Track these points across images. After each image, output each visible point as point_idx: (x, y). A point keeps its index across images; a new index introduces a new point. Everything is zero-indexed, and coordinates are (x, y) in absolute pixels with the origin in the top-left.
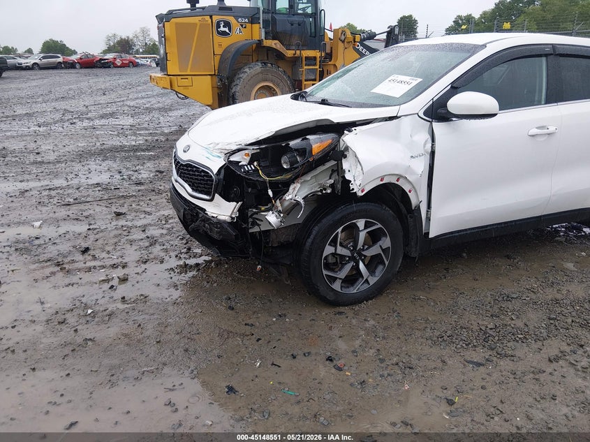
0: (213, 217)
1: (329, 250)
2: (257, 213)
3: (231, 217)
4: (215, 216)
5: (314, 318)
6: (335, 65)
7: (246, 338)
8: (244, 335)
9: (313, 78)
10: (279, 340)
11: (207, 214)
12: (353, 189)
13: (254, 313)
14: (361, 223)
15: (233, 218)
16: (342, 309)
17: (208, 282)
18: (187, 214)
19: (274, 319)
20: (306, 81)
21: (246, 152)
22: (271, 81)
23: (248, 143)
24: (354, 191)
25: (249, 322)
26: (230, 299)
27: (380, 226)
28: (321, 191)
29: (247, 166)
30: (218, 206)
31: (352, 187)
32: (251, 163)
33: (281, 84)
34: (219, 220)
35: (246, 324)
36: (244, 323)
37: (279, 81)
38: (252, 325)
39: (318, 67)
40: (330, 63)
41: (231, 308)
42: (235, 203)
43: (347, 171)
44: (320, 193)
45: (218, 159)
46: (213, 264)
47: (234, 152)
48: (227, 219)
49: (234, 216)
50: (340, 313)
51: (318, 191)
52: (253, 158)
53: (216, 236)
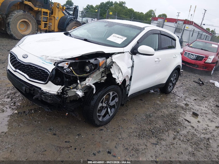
0: (46, 92)
1: (100, 105)
2: (68, 90)
3: (58, 92)
4: (48, 91)
5: (93, 134)
6: (54, 17)
7: (69, 149)
8: (67, 148)
9: (46, 20)
10: (84, 147)
11: (42, 90)
12: (117, 82)
13: (66, 135)
14: (111, 93)
15: (58, 93)
16: (101, 128)
17: (35, 121)
18: (27, 89)
19: (77, 137)
20: (43, 21)
21: (67, 62)
22: (27, 19)
23: (67, 58)
24: (118, 83)
25: (66, 140)
26: (51, 129)
27: (116, 94)
28: (100, 81)
29: (67, 69)
30: (50, 87)
31: (116, 81)
32: (69, 67)
33: (32, 21)
34: (50, 93)
35: (66, 142)
36: (64, 141)
37: (31, 20)
38: (69, 142)
39: (48, 17)
40: (52, 15)
41: (55, 134)
42: (60, 86)
43: (113, 74)
44: (100, 82)
45: (50, 64)
46: (33, 111)
47: (61, 62)
48: (55, 93)
49: (59, 92)
50: (102, 130)
51: (99, 81)
52: (70, 65)
53: (49, 102)
